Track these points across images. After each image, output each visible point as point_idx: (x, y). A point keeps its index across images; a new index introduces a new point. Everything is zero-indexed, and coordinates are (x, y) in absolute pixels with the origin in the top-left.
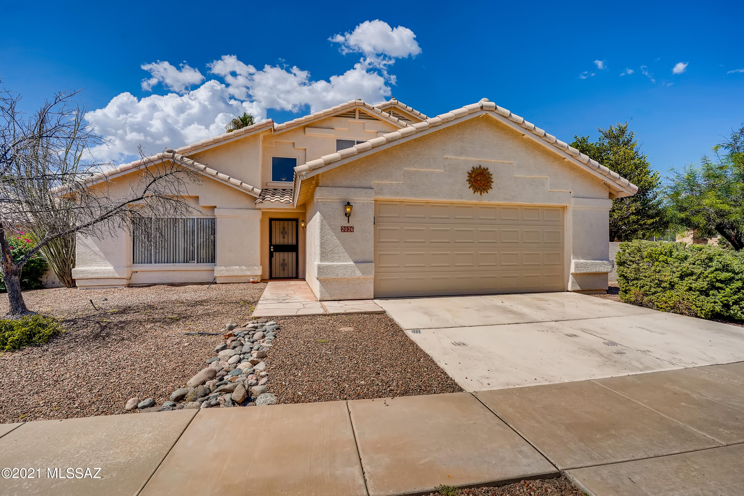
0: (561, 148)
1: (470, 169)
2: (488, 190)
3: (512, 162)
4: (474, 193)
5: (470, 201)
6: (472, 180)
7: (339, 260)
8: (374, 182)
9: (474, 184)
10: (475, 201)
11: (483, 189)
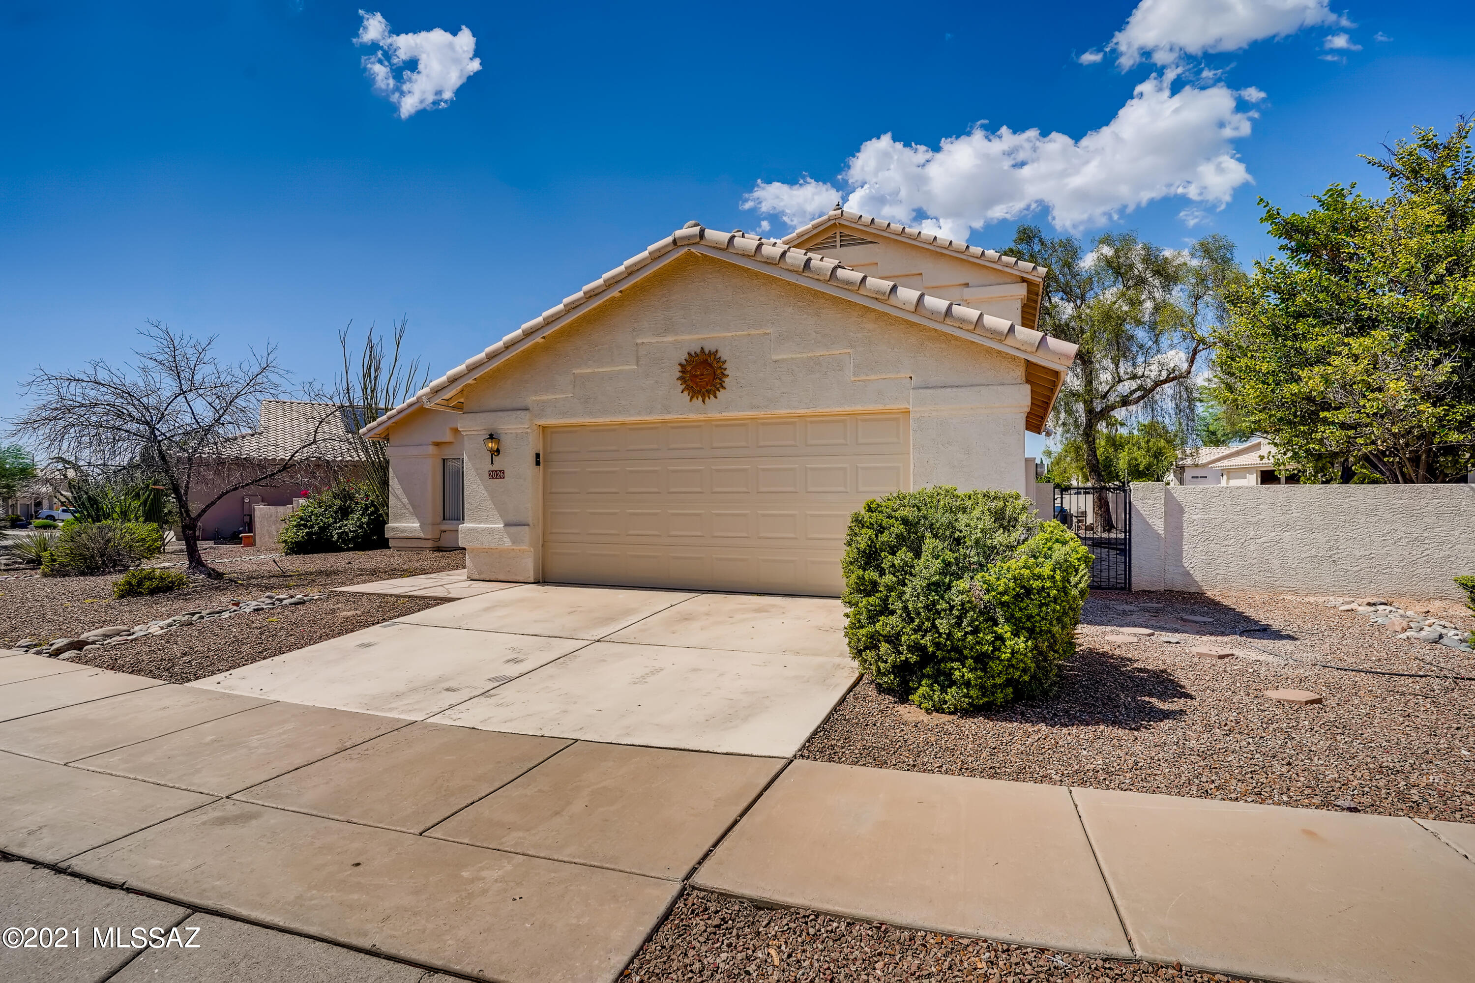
0: (846, 287)
1: (683, 357)
2: (717, 392)
3: (768, 331)
4: (691, 400)
5: (683, 416)
6: (687, 376)
7: (486, 521)
8: (531, 399)
9: (689, 382)
10: (692, 416)
11: (707, 391)
